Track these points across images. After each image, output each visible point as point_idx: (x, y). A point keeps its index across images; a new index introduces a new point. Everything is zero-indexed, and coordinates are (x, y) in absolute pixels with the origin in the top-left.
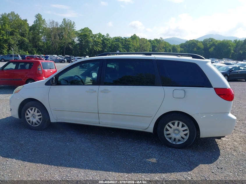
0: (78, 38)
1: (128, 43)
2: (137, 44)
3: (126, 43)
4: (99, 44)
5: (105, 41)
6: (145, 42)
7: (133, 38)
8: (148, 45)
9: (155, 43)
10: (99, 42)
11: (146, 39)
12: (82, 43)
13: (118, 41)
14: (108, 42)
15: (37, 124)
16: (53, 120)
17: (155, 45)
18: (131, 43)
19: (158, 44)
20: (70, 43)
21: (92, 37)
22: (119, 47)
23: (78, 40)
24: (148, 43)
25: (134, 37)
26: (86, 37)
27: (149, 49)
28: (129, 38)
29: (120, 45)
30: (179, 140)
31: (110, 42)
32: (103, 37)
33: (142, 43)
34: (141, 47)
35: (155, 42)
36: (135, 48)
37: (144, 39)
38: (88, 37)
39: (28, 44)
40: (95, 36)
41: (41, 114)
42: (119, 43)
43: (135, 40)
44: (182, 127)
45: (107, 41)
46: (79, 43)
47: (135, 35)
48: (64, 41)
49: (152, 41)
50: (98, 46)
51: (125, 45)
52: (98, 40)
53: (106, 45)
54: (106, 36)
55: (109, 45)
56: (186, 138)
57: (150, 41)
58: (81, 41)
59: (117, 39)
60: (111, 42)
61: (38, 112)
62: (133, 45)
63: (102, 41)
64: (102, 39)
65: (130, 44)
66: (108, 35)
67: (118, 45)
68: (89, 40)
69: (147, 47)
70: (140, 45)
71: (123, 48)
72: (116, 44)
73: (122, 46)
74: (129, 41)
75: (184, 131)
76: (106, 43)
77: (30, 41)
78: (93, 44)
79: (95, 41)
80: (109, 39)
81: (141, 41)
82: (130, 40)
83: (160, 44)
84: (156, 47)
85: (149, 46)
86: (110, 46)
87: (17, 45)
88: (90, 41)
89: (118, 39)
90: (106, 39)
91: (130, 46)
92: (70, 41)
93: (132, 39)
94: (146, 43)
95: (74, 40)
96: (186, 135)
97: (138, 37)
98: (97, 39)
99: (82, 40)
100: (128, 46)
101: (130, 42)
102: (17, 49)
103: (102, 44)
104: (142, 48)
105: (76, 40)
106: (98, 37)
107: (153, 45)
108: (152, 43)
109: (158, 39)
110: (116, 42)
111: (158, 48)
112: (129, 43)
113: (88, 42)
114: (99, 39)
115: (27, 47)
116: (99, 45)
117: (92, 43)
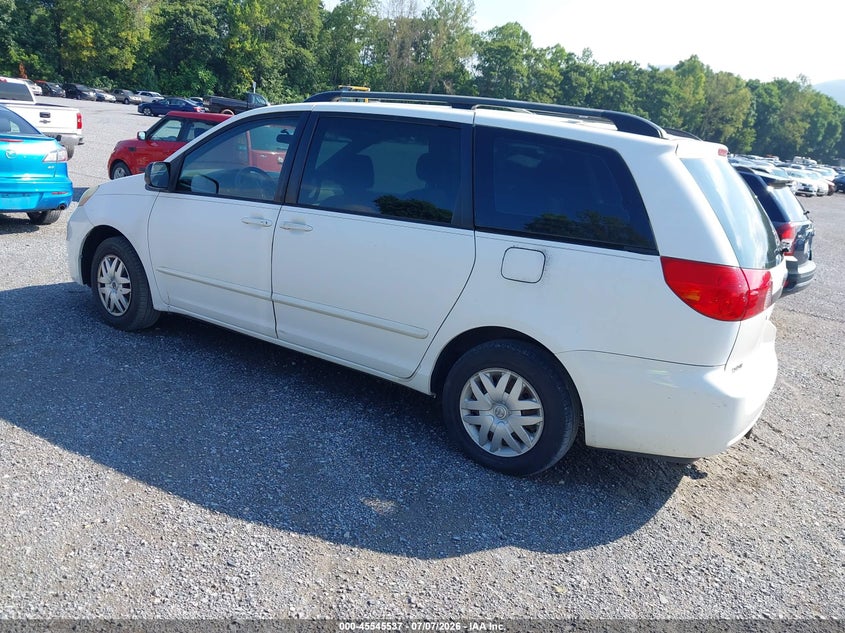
0: (480, 58)
1: (661, 87)
2: (695, 93)
3: (651, 89)
4: (550, 83)
5: (574, 75)
6: (731, 89)
7: (684, 71)
8: (743, 100)
9: (771, 96)
10: (550, 78)
11: (738, 79)
12: (491, 77)
13: (623, 78)
14: (583, 80)
15: (118, 311)
16: (159, 305)
17: (772, 103)
18: (674, 88)
19: (787, 100)
20: (448, 77)
21: (527, 57)
22: (622, 98)
23: (477, 68)
24: (745, 92)
25: (689, 69)
26: (505, 55)
27: (743, 117)
28: (667, 71)
29: (629, 93)
30: (504, 444)
31: (590, 81)
32: (567, 61)
33: (716, 93)
34: (712, 107)
35: (775, 90)
36: (686, 107)
37: (730, 74)
38: (513, 57)
39: (314, 70)
40: (539, 56)
41: (129, 281)
42: (626, 86)
43: (692, 78)
44: (520, 399)
45: (582, 74)
46: (478, 78)
47: (694, 58)
48: (431, 68)
49: (763, 85)
50: (545, 93)
51: (647, 96)
52: (548, 71)
53: (574, 89)
54: (581, 56)
55: (586, 91)
56: (531, 441)
57: (753, 86)
58: (487, 71)
59: (622, 72)
60: (594, 79)
61: (124, 275)
62: (678, 97)
63: (564, 74)
64: (563, 66)
65: (665, 92)
66: (587, 53)
67: (621, 94)
68: (515, 68)
69: (735, 107)
70: (706, 99)
71: (636, 105)
72: (611, 89)
73: (634, 98)
74: (667, 82)
75: (525, 413)
76: (574, 84)
77: (321, 61)
78: (530, 83)
79: (537, 74)
80: (589, 69)
81: (714, 82)
82: (670, 76)
83: (792, 99)
84: (775, 110)
85: (746, 107)
86: (589, 95)
87: (282, 73)
88: (518, 71)
89: (625, 69)
90: (577, 68)
91: (667, 99)
92: (450, 68)
93: (678, 75)
94: (734, 92)
95: (463, 66)
96: (531, 429)
97: (708, 67)
98: (544, 66)
99: (491, 68)
100: (660, 101)
101: (669, 85)
102: (280, 85)
103: (562, 85)
104: (716, 110)
105: (472, 65)
106: (551, 60)
107: (763, 104)
108: (759, 96)
109: (791, 81)
110: (614, 80)
111: (779, 116)
112: (666, 87)
113: (509, 74)
114: (554, 68)
115: (310, 82)
116: (552, 87)
117: (525, 80)
